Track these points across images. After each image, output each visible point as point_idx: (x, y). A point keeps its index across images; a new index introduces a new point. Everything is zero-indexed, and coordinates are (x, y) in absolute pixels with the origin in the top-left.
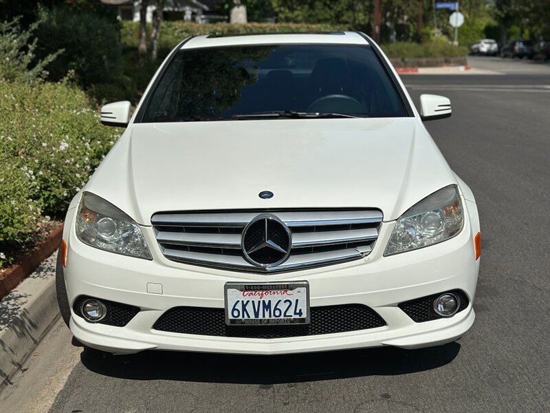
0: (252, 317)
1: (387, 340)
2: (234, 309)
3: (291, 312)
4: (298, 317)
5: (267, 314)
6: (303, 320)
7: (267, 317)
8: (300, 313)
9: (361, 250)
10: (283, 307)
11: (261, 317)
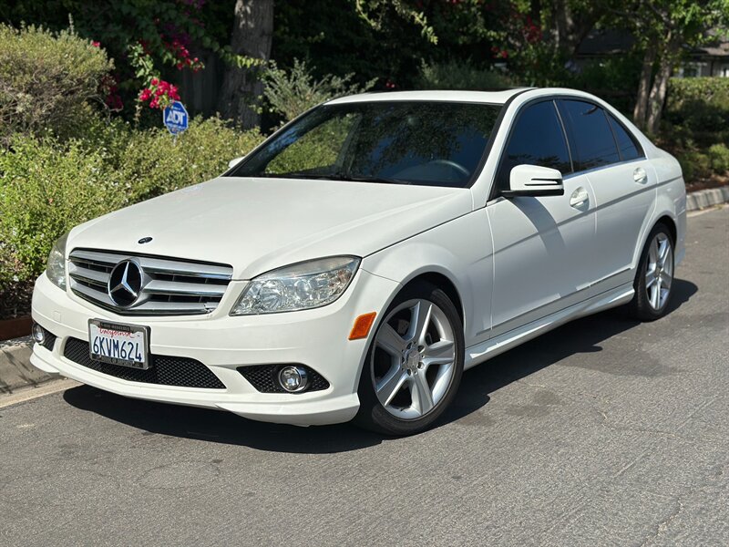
0: (107, 355)
1: (221, 402)
2: (95, 345)
3: (133, 356)
4: (138, 360)
5: (116, 353)
6: (141, 364)
7: (116, 356)
8: (140, 358)
9: (208, 305)
10: (127, 348)
11: (112, 356)
